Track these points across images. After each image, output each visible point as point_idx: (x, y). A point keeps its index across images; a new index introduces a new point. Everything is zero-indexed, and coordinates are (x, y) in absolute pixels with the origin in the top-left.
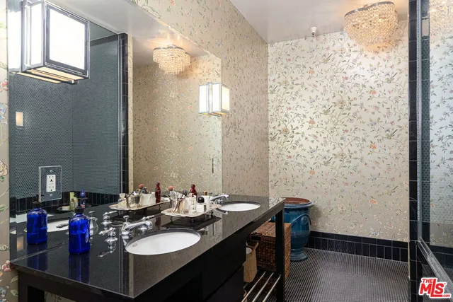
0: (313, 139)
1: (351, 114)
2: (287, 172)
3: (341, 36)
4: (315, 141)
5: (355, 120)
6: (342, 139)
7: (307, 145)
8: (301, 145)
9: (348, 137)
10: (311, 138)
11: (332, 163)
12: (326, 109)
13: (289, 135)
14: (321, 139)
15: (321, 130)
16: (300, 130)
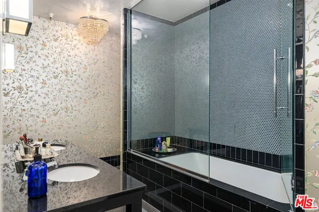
0: (45, 96)
1: (73, 81)
2: (21, 122)
3: (67, 26)
4: (47, 98)
5: (75, 84)
6: (67, 97)
7: (40, 100)
8: (35, 101)
9: (71, 96)
10: (44, 96)
11: (59, 114)
12: (55, 75)
13: (23, 92)
14: (51, 97)
15: (52, 89)
16: (34, 89)
